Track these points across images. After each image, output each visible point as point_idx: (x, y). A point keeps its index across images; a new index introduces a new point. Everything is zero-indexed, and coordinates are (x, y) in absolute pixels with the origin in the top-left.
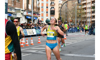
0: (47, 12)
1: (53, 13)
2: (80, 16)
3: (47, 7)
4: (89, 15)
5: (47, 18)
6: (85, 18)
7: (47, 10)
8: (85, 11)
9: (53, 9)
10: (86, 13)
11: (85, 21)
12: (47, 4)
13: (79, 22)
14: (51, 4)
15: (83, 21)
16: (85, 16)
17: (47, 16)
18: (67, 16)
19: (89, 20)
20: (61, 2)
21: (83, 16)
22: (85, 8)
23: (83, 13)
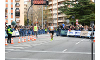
0: (12, 14)
1: (18, 14)
2: (46, 17)
3: (12, 9)
4: (55, 17)
5: (12, 19)
6: (51, 19)
7: (12, 11)
8: (51, 12)
9: (18, 10)
10: (52, 15)
11: (51, 22)
12: (12, 5)
13: (45, 23)
14: (16, 5)
15: (49, 22)
16: (52, 17)
17: (12, 17)
18: (32, 18)
19: (55, 22)
20: (26, 3)
22: (51, 9)
23: (49, 15)
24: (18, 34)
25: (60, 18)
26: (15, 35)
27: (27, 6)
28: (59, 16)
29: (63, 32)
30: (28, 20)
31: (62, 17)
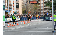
0: (14, 7)
2: (36, 9)
3: (14, 3)
4: (42, 8)
5: (14, 10)
9: (17, 4)
10: (40, 7)
11: (40, 12)
14: (16, 1)
15: (38, 12)
16: (40, 9)
17: (14, 9)
18: (27, 9)
19: (42, 12)
21: (38, 9)
23: (38, 7)
24: (20, 20)
25: (45, 9)
26: (17, 20)
27: (23, 1)
28: (45, 8)
29: (47, 18)
30: (25, 11)
31: (47, 9)
